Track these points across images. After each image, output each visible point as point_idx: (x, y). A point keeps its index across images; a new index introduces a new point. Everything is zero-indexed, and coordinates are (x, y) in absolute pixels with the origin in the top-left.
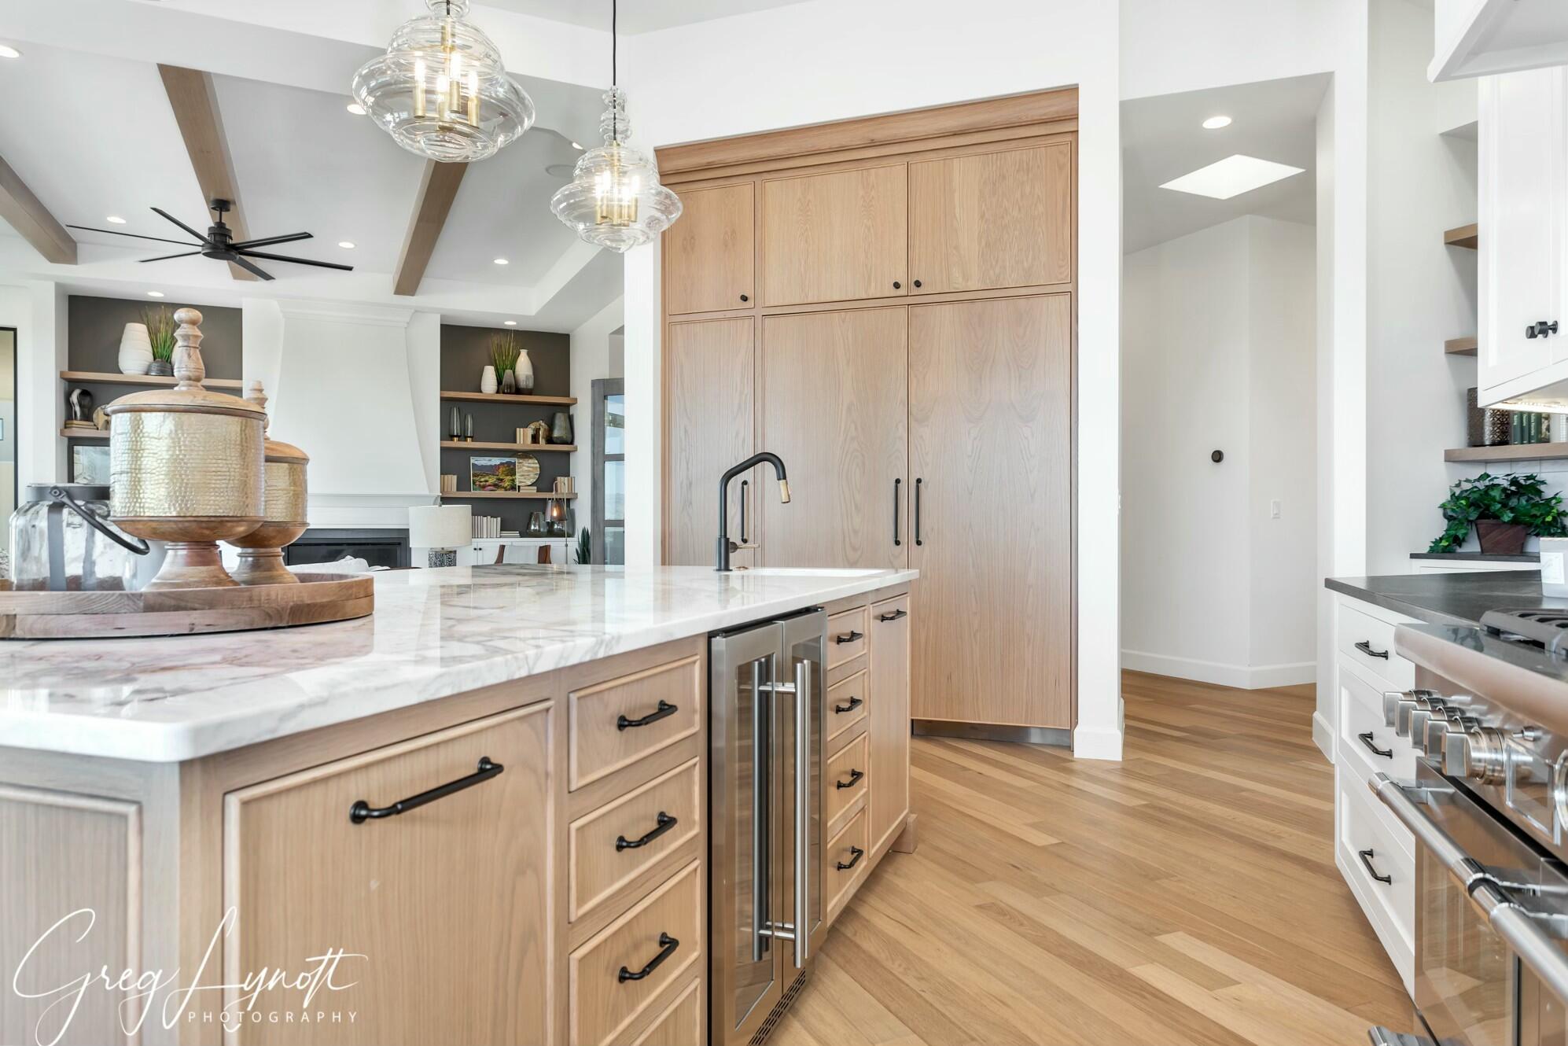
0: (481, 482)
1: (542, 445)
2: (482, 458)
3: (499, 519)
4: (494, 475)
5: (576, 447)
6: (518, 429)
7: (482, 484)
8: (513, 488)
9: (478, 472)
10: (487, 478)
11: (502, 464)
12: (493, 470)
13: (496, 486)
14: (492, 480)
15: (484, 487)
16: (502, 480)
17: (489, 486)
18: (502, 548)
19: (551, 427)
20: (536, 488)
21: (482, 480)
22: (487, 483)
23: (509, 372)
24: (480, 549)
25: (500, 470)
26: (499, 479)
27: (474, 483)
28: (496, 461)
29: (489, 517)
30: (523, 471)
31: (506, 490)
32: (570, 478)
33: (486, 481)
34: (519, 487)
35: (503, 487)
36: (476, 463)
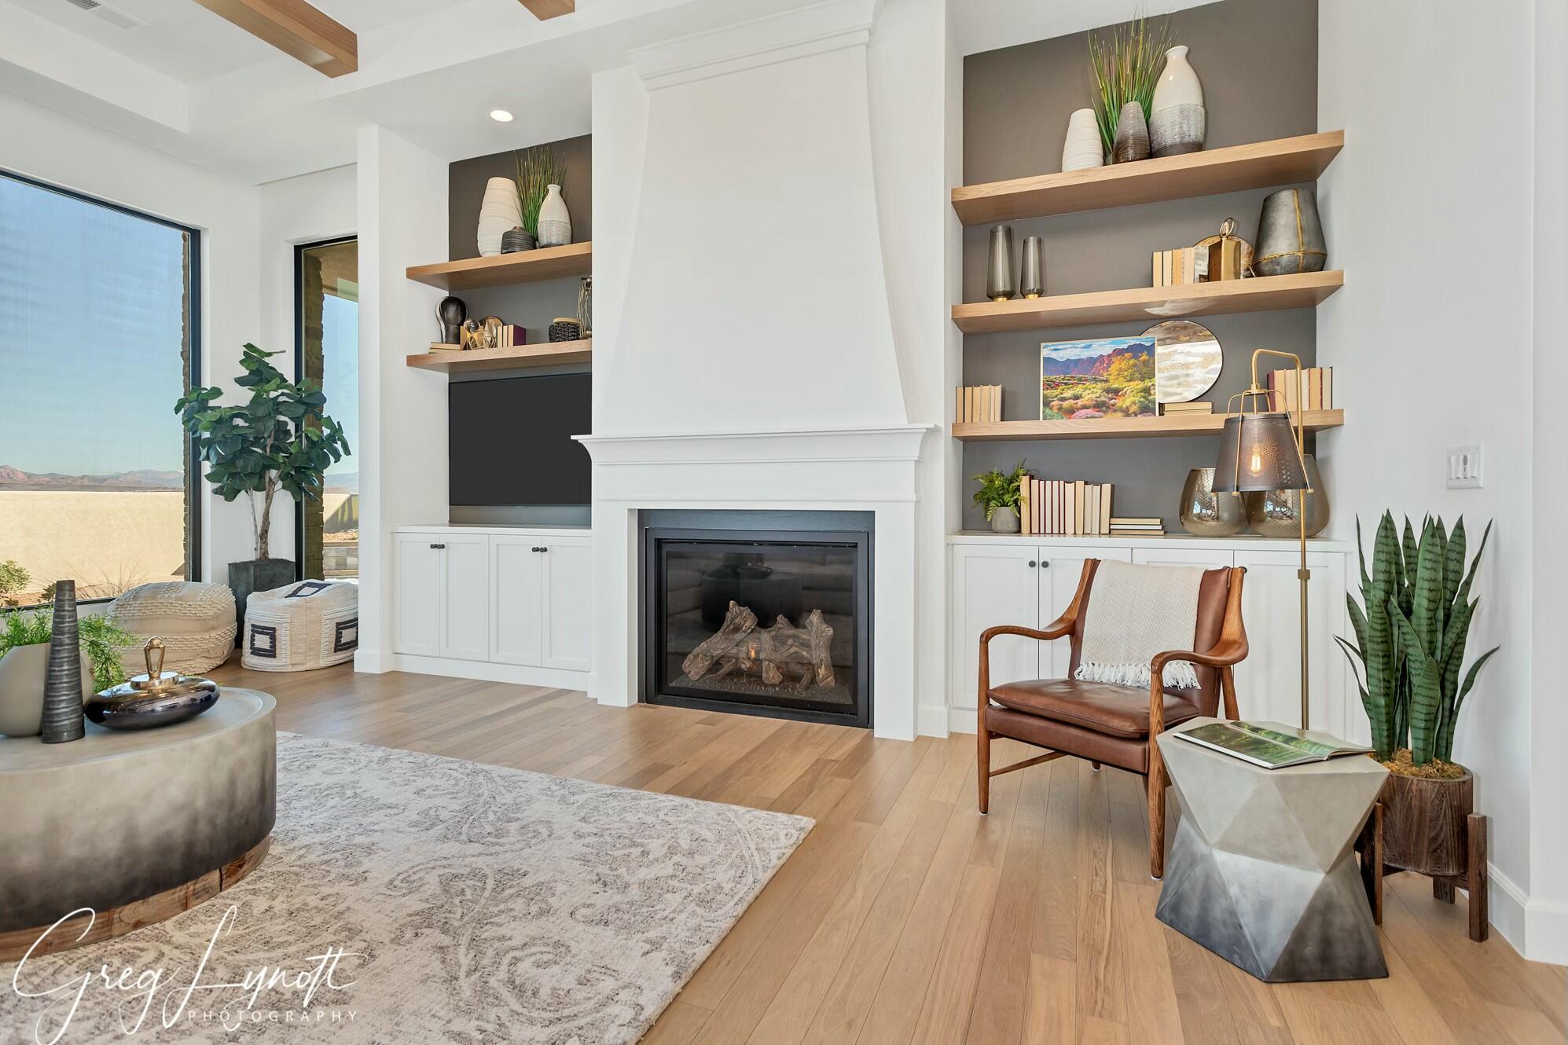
0: (1064, 399)
1: (1230, 286)
2: (1069, 344)
3: (1107, 488)
4: (1095, 380)
5: (1340, 275)
6: (1157, 256)
7: (1066, 404)
8: (1146, 409)
9: (1058, 378)
10: (1078, 390)
11: (1119, 352)
12: (1091, 367)
13: (1100, 406)
14: (1091, 393)
15: (1070, 412)
16: (1116, 392)
17: (1084, 407)
18: (1092, 565)
19: (1261, 236)
20: (1209, 405)
21: (1068, 394)
22: (1080, 402)
23: (1133, 108)
24: (1045, 565)
25: (1114, 369)
26: (1108, 391)
27: (1047, 404)
28: (1102, 347)
29: (1080, 484)
30: (1173, 367)
31: (1128, 415)
32: (1316, 371)
33: (1076, 397)
34: (1161, 405)
35: (1121, 410)
36: (1054, 355)
